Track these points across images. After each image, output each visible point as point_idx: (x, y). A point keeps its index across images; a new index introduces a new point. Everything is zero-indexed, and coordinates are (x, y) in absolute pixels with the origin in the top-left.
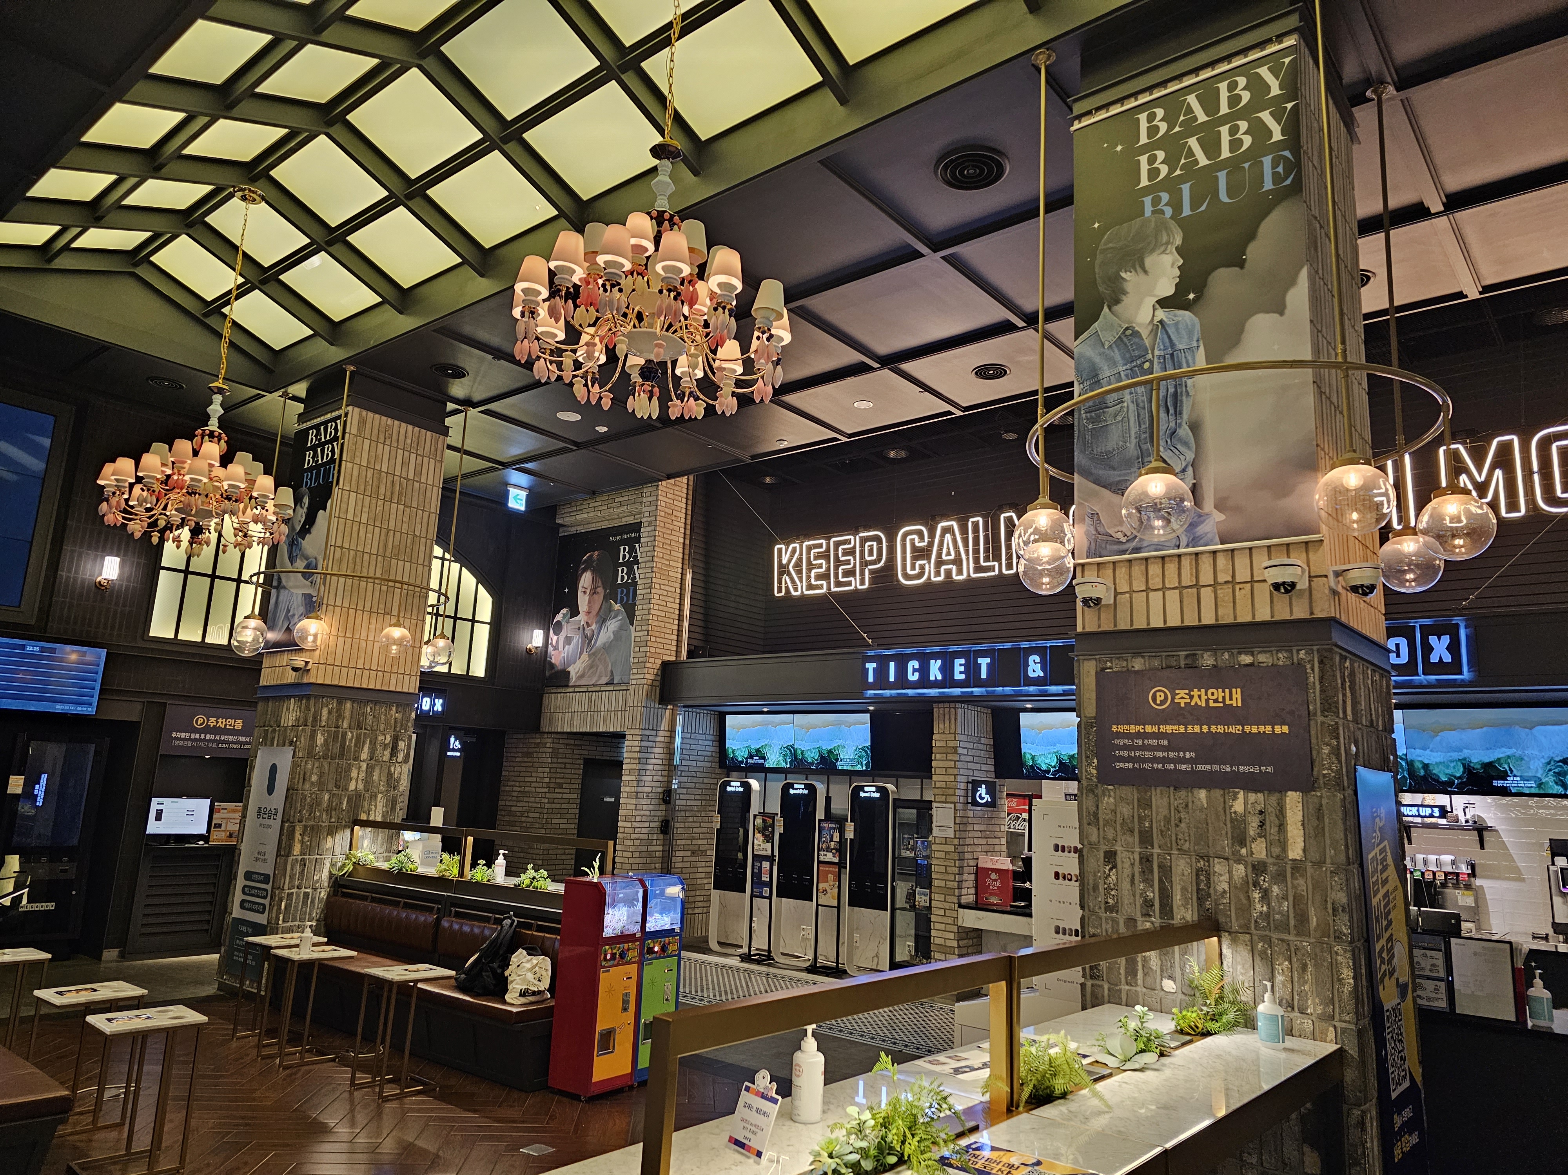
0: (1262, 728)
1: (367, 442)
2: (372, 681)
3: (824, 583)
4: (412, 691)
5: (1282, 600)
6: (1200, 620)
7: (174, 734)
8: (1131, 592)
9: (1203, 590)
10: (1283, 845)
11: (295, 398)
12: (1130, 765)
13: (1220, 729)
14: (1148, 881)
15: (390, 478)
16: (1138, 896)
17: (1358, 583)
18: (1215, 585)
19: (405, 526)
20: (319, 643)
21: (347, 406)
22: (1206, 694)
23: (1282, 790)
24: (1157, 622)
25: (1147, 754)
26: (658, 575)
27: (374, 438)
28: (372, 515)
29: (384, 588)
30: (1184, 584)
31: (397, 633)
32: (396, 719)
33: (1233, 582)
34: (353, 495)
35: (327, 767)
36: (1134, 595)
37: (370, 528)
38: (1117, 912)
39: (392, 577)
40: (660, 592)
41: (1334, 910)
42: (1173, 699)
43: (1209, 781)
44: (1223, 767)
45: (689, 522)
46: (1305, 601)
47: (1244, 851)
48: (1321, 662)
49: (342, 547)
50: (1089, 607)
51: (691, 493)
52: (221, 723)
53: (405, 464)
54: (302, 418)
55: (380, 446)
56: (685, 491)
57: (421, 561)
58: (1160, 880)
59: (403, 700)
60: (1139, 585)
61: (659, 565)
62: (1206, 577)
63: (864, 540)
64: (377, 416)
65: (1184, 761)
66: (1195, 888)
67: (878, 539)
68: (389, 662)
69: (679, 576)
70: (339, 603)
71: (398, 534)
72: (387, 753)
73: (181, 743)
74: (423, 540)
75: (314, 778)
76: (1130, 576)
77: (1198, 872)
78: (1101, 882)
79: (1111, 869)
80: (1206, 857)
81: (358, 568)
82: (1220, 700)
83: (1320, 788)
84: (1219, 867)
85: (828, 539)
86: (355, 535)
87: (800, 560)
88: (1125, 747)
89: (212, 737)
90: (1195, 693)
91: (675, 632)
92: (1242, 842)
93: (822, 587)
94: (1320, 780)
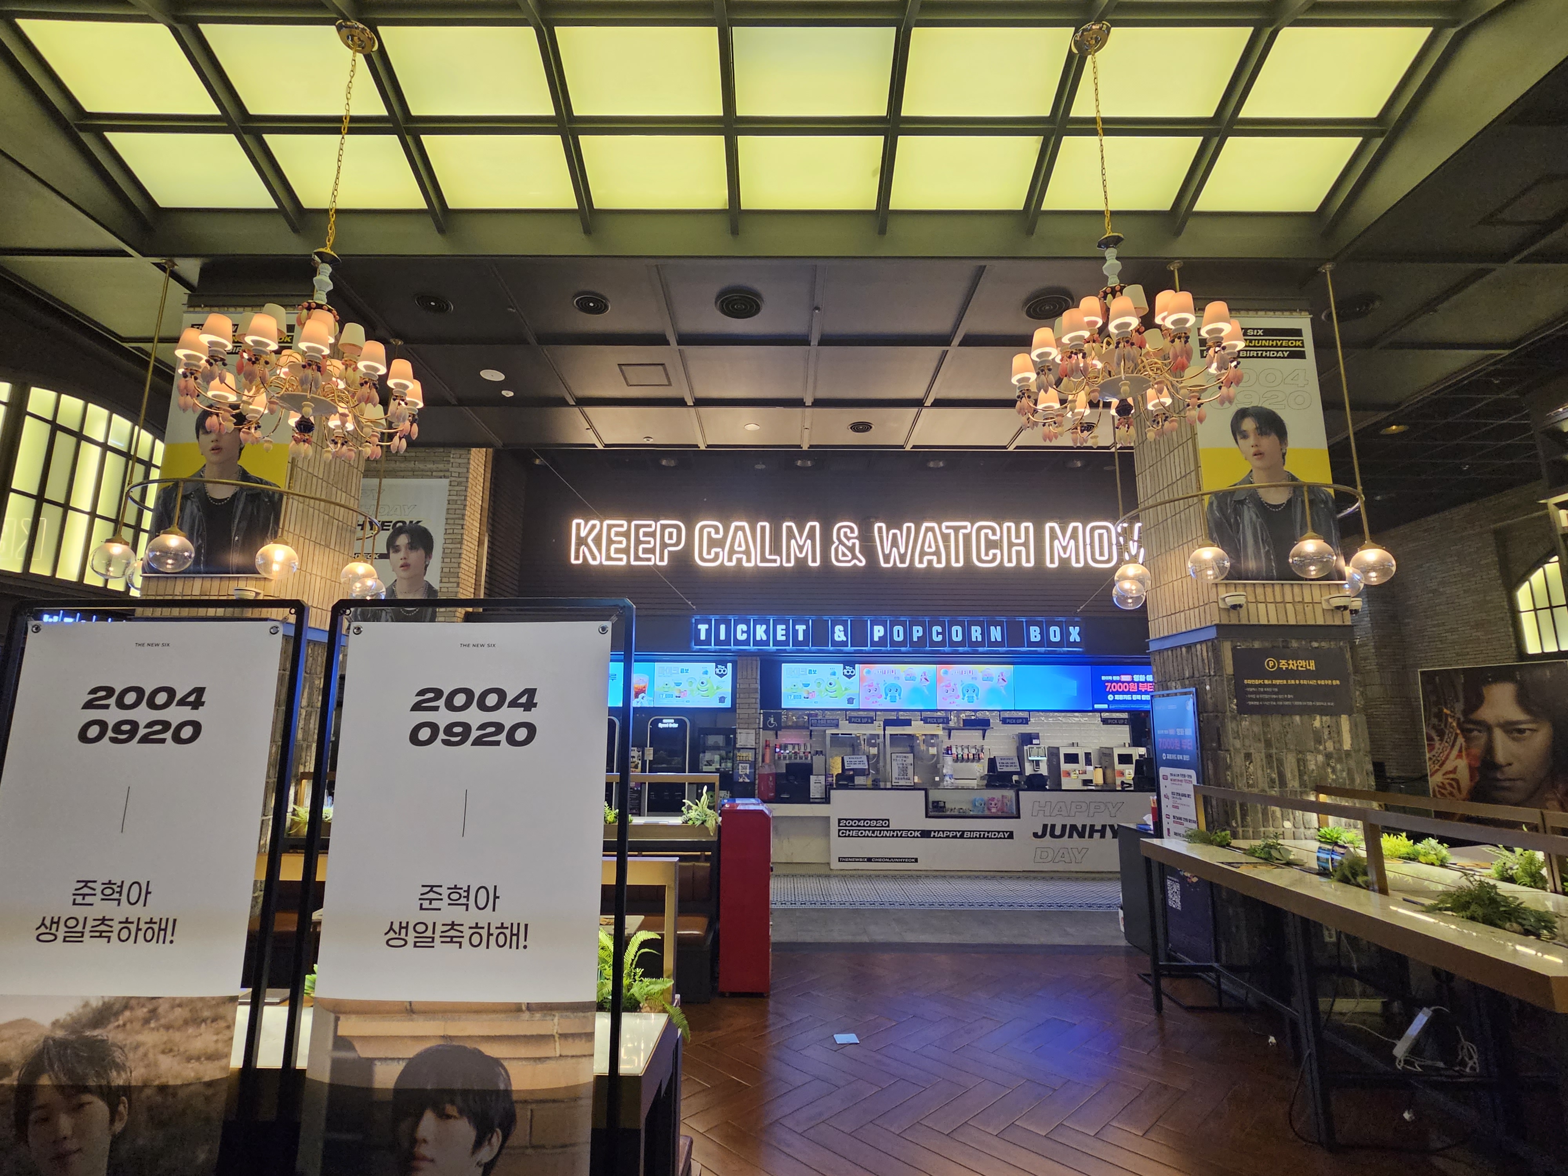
0: (1326, 682)
3: (624, 557)
5: (1329, 614)
6: (1289, 622)
9: (1287, 605)
10: (1341, 743)
12: (1257, 703)
13: (1305, 682)
14: (1271, 768)
16: (1266, 777)
22: (1296, 663)
23: (1338, 715)
25: (1266, 696)
26: (467, 533)
30: (1277, 601)
33: (1302, 602)
38: (1255, 787)
42: (1279, 665)
43: (1303, 711)
44: (1308, 703)
46: (1340, 615)
47: (1321, 748)
58: (1278, 767)
62: (1289, 598)
63: (664, 527)
65: (1288, 700)
66: (1298, 770)
67: (677, 527)
77: (1298, 761)
78: (1244, 771)
79: (1249, 764)
80: (1302, 752)
82: (1304, 666)
83: (1356, 713)
84: (1309, 757)
85: (629, 521)
87: (599, 535)
88: (1253, 693)
90: (1290, 662)
92: (1320, 743)
93: (621, 560)
94: (1355, 710)
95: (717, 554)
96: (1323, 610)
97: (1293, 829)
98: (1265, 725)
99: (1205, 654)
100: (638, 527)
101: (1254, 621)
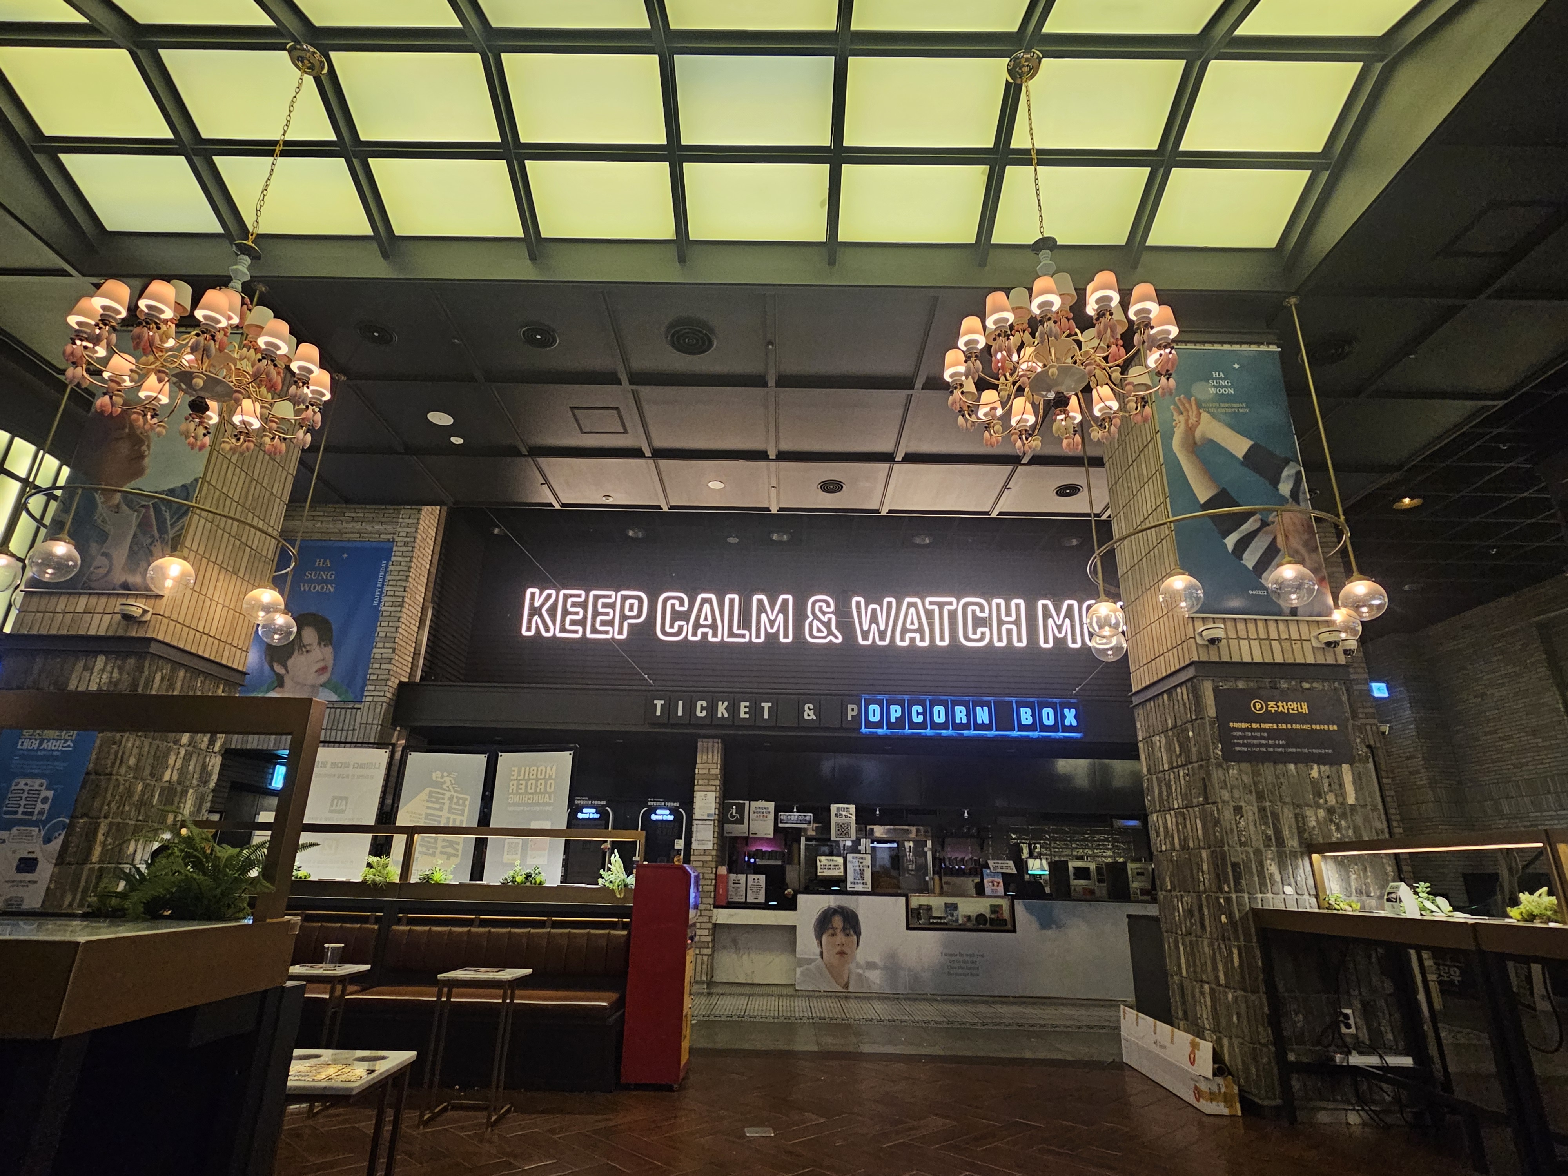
0: (1322, 727)
3: (580, 629)
5: (1320, 652)
8: (1228, 638)
9: (1273, 642)
10: (1344, 796)
12: (1245, 749)
13: (1298, 727)
14: (1266, 824)
16: (1260, 835)
22: (1287, 705)
23: (1340, 763)
24: (1247, 659)
25: (1255, 742)
30: (1261, 637)
33: (1289, 639)
36: (1230, 641)
38: (1247, 846)
40: (408, 612)
42: (1267, 707)
43: (1296, 759)
44: (1303, 750)
47: (1321, 801)
51: (441, 525)
56: (436, 520)
58: (1274, 823)
59: (231, 677)
63: (622, 597)
65: (1279, 746)
66: (1296, 826)
67: (639, 599)
77: (1296, 816)
79: (1240, 818)
82: (1296, 709)
83: (1358, 762)
84: (1309, 812)
85: (588, 591)
87: (555, 605)
88: (1240, 737)
90: (1280, 704)
92: (1320, 796)
93: (576, 632)
94: (1357, 758)
95: (681, 628)
96: (1313, 647)
97: (1296, 896)
98: (1256, 774)
99: (1185, 697)
100: (597, 598)
101: (1236, 659)
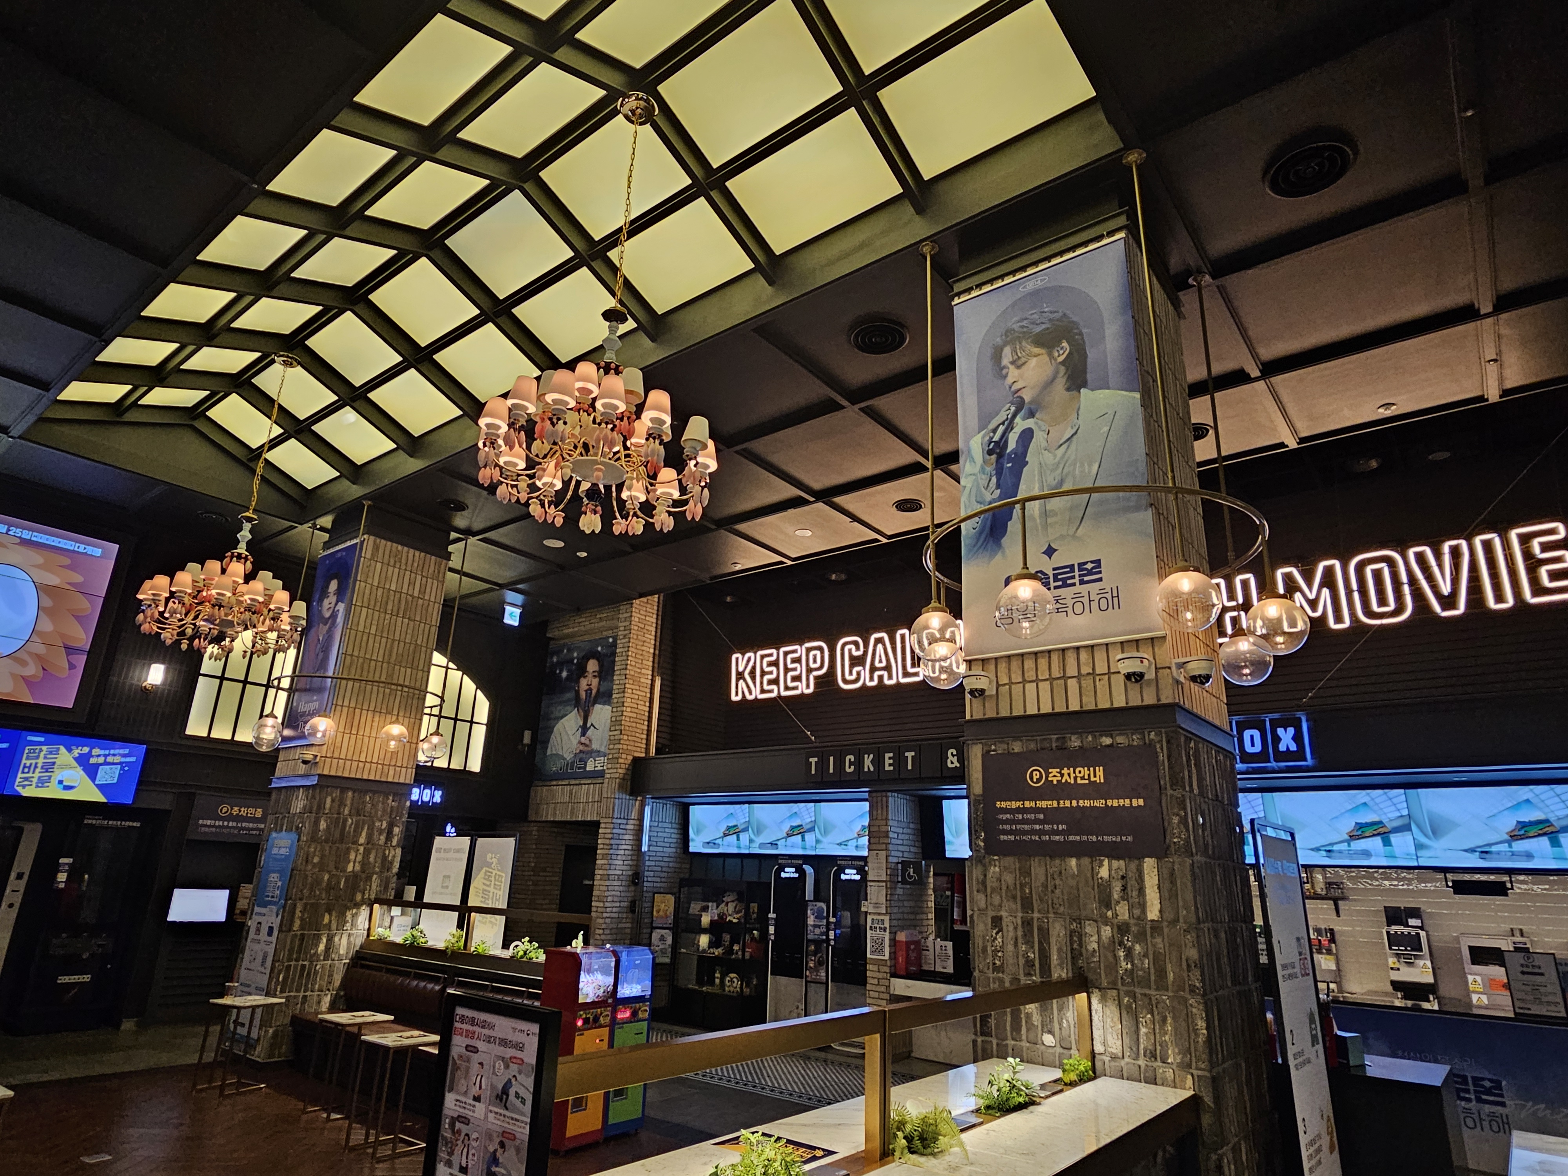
0: (1121, 802)
1: (379, 565)
2: (373, 773)
3: (774, 687)
4: (408, 782)
5: (1134, 689)
6: (1067, 708)
7: (201, 822)
8: (1011, 683)
9: (1069, 681)
10: (1143, 906)
11: (322, 529)
12: (1012, 838)
13: (1087, 803)
14: (1029, 942)
15: (398, 595)
16: (1020, 957)
17: (1197, 673)
18: (1079, 677)
19: (409, 636)
20: (327, 738)
21: (363, 534)
22: (1074, 772)
23: (1141, 858)
24: (1032, 710)
25: (1026, 827)
26: (631, 682)
27: (386, 561)
28: (380, 627)
29: (387, 691)
30: (1053, 676)
31: (397, 729)
32: (392, 807)
33: (1093, 674)
34: (364, 610)
35: (327, 848)
36: (1013, 686)
37: (378, 638)
38: (1003, 972)
39: (395, 681)
40: (633, 696)
41: (1188, 966)
42: (1047, 777)
43: (1077, 850)
44: (1090, 837)
45: (659, 634)
46: (1153, 689)
47: (1109, 913)
48: (1168, 742)
49: (352, 655)
50: (975, 697)
51: (661, 609)
52: (244, 811)
53: (412, 583)
54: (327, 545)
55: (390, 569)
56: (656, 608)
57: (421, 667)
58: (1040, 942)
59: (400, 790)
60: (1017, 677)
61: (632, 673)
62: (1072, 671)
63: (809, 650)
64: (389, 543)
65: (1057, 833)
66: (1069, 949)
67: (820, 649)
68: (389, 755)
69: (649, 682)
70: (346, 703)
71: (402, 644)
72: (383, 838)
73: (207, 830)
74: (424, 649)
75: (316, 860)
76: (1009, 669)
77: (1072, 933)
78: (989, 944)
79: (997, 933)
80: (1079, 920)
81: (365, 673)
82: (1086, 777)
83: (1171, 854)
84: (1089, 928)
85: (778, 649)
86: (364, 644)
87: (754, 668)
88: (1007, 822)
89: (235, 824)
90: (1065, 771)
91: (645, 732)
92: (1108, 906)
93: (771, 691)
94: (1170, 850)
95: (859, 673)
97: (1059, 1050)
98: (1024, 872)
100: (786, 654)
